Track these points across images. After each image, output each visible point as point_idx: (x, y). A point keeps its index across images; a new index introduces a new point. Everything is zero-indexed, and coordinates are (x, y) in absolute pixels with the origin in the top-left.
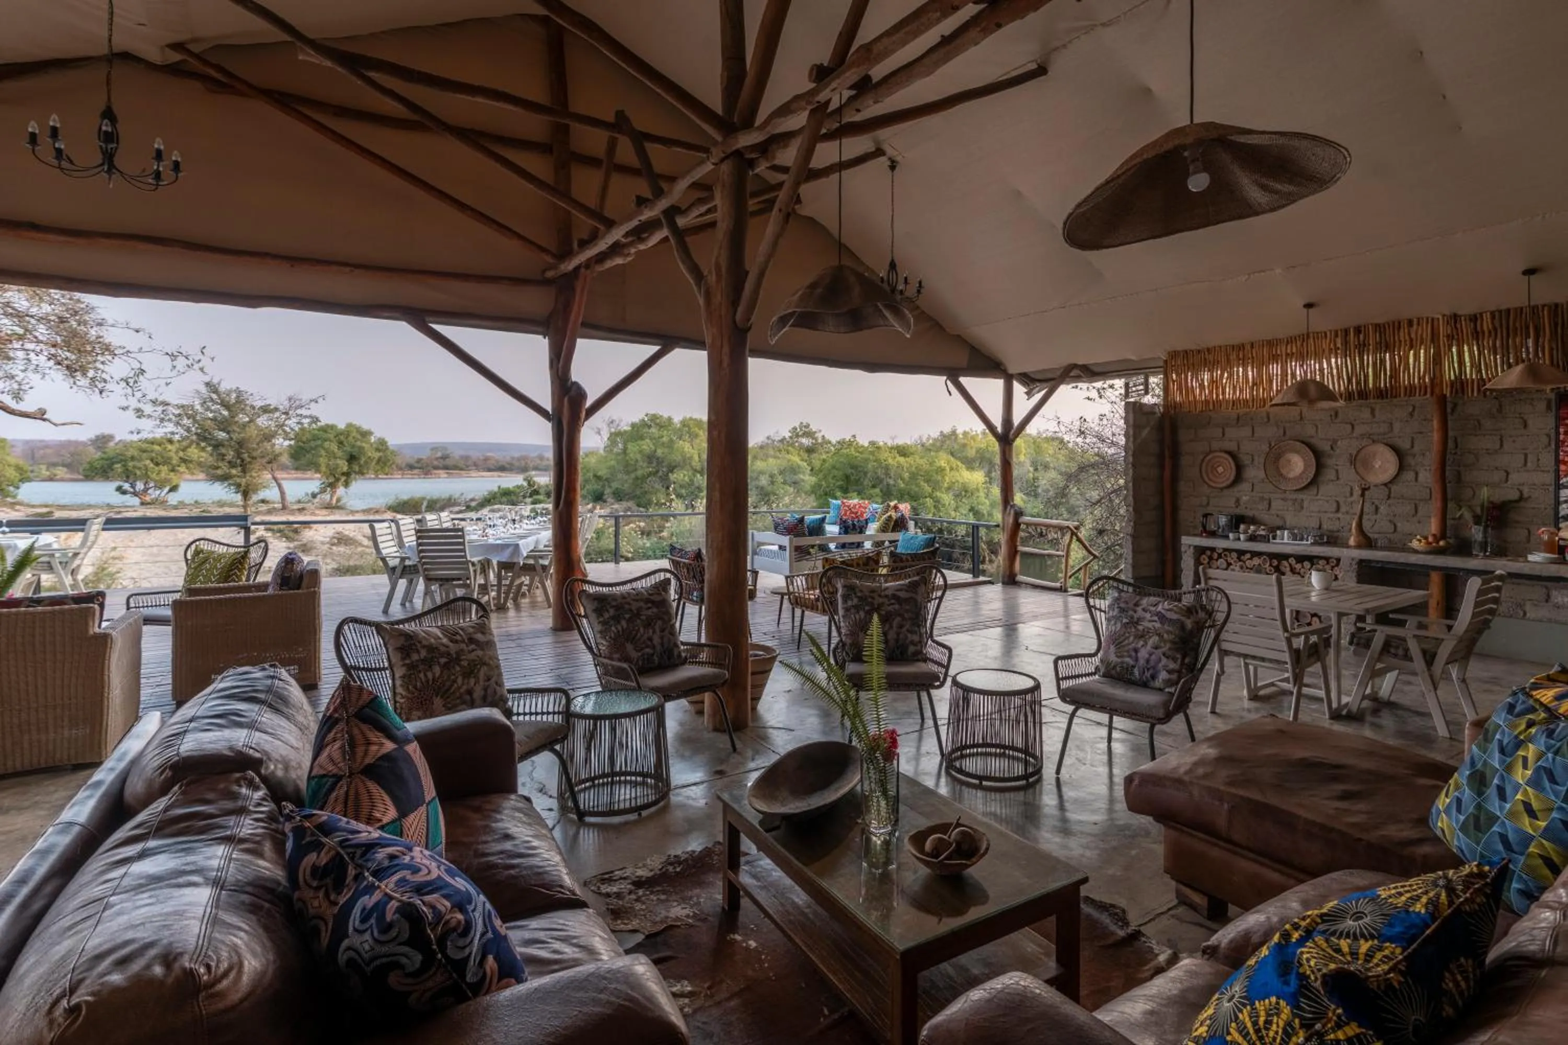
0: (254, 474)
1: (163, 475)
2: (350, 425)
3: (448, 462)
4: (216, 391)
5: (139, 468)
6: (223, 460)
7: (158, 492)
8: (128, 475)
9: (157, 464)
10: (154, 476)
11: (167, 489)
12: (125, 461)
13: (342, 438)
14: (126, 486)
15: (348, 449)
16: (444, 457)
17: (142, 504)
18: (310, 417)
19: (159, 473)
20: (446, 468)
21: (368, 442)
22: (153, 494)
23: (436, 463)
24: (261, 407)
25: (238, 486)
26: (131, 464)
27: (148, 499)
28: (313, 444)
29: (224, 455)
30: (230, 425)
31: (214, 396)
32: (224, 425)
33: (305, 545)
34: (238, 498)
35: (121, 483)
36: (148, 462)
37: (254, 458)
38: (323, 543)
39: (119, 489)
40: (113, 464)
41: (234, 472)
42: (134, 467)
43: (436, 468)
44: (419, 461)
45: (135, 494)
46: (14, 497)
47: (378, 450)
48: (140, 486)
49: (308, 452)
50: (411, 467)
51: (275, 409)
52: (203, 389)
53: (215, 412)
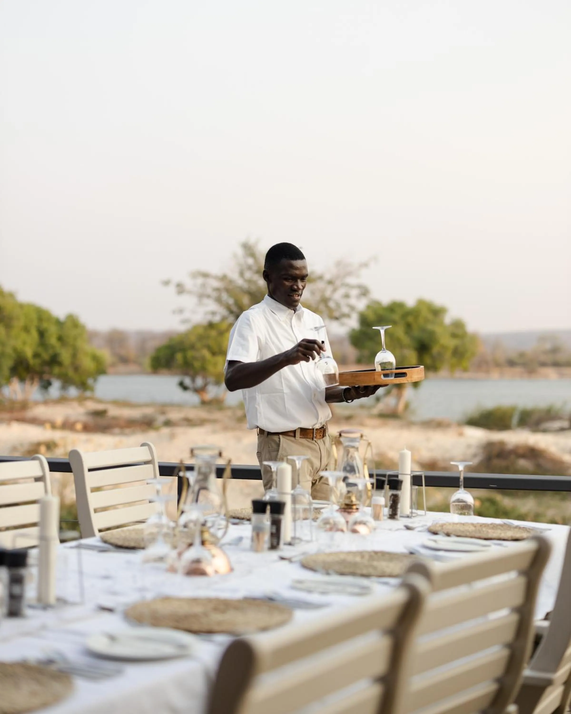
2: (421, 302)
3: (561, 357)
5: (197, 360)
8: (186, 367)
13: (410, 319)
14: (187, 381)
15: (416, 333)
16: (555, 350)
17: (204, 403)
18: (360, 287)
20: (556, 364)
21: (441, 324)
22: (213, 390)
23: (543, 358)
26: (190, 353)
27: (208, 397)
35: (182, 378)
39: (183, 386)
42: (193, 358)
43: (543, 364)
44: (522, 355)
45: (196, 390)
46: (92, 389)
47: (454, 336)
48: (199, 382)
50: (511, 363)
51: (321, 278)
52: (240, 252)
53: (249, 281)
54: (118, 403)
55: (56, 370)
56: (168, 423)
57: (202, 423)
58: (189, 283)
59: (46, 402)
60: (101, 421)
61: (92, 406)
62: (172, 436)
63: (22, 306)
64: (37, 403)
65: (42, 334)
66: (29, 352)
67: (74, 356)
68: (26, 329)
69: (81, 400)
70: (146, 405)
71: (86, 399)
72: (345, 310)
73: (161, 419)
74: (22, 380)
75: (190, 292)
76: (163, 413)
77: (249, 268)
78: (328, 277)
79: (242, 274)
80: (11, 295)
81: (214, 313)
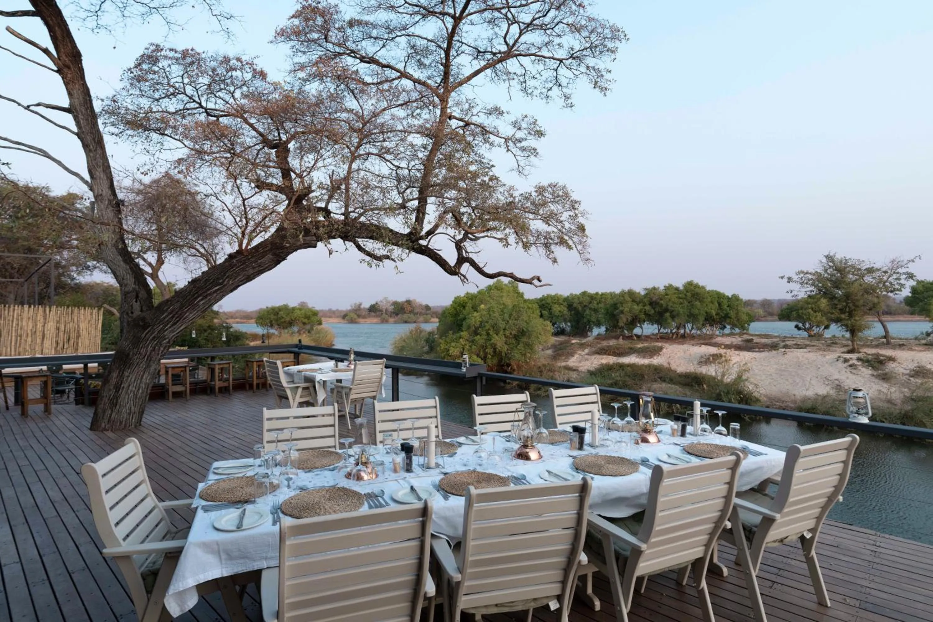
0: (857, 318)
1: (818, 318)
4: (833, 261)
5: (805, 315)
6: (836, 308)
7: (818, 329)
8: (799, 318)
9: (815, 312)
10: (813, 319)
11: (823, 327)
12: (798, 310)
14: (800, 325)
17: (809, 336)
18: (906, 273)
19: (816, 317)
22: (815, 330)
24: (866, 269)
25: (846, 326)
26: (800, 311)
27: (812, 333)
28: (926, 294)
29: (836, 305)
30: (840, 284)
31: (831, 264)
32: (837, 284)
33: (886, 374)
34: (848, 335)
35: (798, 323)
36: (810, 310)
37: (857, 306)
38: (903, 374)
39: (797, 327)
40: (792, 311)
41: (843, 316)
42: (802, 313)
45: (805, 330)
46: (748, 330)
48: (807, 325)
49: (921, 301)
51: (878, 270)
52: (824, 260)
53: (832, 275)
54: (760, 336)
55: (728, 320)
56: (786, 347)
57: (806, 346)
58: (795, 278)
59: (723, 335)
60: (750, 345)
61: (746, 337)
62: (785, 353)
63: (709, 292)
64: (717, 336)
65: (720, 304)
66: (714, 313)
67: (737, 314)
68: (712, 302)
69: (740, 335)
70: (776, 337)
71: (744, 334)
72: (897, 287)
73: (782, 344)
74: (711, 325)
75: (795, 282)
76: (784, 341)
77: (831, 267)
78: (884, 269)
79: (826, 271)
80: (703, 287)
81: (811, 291)
